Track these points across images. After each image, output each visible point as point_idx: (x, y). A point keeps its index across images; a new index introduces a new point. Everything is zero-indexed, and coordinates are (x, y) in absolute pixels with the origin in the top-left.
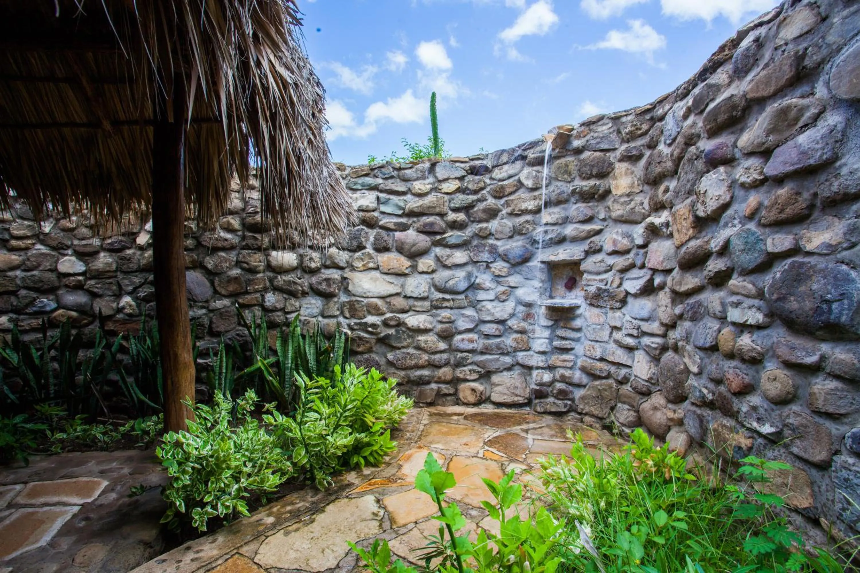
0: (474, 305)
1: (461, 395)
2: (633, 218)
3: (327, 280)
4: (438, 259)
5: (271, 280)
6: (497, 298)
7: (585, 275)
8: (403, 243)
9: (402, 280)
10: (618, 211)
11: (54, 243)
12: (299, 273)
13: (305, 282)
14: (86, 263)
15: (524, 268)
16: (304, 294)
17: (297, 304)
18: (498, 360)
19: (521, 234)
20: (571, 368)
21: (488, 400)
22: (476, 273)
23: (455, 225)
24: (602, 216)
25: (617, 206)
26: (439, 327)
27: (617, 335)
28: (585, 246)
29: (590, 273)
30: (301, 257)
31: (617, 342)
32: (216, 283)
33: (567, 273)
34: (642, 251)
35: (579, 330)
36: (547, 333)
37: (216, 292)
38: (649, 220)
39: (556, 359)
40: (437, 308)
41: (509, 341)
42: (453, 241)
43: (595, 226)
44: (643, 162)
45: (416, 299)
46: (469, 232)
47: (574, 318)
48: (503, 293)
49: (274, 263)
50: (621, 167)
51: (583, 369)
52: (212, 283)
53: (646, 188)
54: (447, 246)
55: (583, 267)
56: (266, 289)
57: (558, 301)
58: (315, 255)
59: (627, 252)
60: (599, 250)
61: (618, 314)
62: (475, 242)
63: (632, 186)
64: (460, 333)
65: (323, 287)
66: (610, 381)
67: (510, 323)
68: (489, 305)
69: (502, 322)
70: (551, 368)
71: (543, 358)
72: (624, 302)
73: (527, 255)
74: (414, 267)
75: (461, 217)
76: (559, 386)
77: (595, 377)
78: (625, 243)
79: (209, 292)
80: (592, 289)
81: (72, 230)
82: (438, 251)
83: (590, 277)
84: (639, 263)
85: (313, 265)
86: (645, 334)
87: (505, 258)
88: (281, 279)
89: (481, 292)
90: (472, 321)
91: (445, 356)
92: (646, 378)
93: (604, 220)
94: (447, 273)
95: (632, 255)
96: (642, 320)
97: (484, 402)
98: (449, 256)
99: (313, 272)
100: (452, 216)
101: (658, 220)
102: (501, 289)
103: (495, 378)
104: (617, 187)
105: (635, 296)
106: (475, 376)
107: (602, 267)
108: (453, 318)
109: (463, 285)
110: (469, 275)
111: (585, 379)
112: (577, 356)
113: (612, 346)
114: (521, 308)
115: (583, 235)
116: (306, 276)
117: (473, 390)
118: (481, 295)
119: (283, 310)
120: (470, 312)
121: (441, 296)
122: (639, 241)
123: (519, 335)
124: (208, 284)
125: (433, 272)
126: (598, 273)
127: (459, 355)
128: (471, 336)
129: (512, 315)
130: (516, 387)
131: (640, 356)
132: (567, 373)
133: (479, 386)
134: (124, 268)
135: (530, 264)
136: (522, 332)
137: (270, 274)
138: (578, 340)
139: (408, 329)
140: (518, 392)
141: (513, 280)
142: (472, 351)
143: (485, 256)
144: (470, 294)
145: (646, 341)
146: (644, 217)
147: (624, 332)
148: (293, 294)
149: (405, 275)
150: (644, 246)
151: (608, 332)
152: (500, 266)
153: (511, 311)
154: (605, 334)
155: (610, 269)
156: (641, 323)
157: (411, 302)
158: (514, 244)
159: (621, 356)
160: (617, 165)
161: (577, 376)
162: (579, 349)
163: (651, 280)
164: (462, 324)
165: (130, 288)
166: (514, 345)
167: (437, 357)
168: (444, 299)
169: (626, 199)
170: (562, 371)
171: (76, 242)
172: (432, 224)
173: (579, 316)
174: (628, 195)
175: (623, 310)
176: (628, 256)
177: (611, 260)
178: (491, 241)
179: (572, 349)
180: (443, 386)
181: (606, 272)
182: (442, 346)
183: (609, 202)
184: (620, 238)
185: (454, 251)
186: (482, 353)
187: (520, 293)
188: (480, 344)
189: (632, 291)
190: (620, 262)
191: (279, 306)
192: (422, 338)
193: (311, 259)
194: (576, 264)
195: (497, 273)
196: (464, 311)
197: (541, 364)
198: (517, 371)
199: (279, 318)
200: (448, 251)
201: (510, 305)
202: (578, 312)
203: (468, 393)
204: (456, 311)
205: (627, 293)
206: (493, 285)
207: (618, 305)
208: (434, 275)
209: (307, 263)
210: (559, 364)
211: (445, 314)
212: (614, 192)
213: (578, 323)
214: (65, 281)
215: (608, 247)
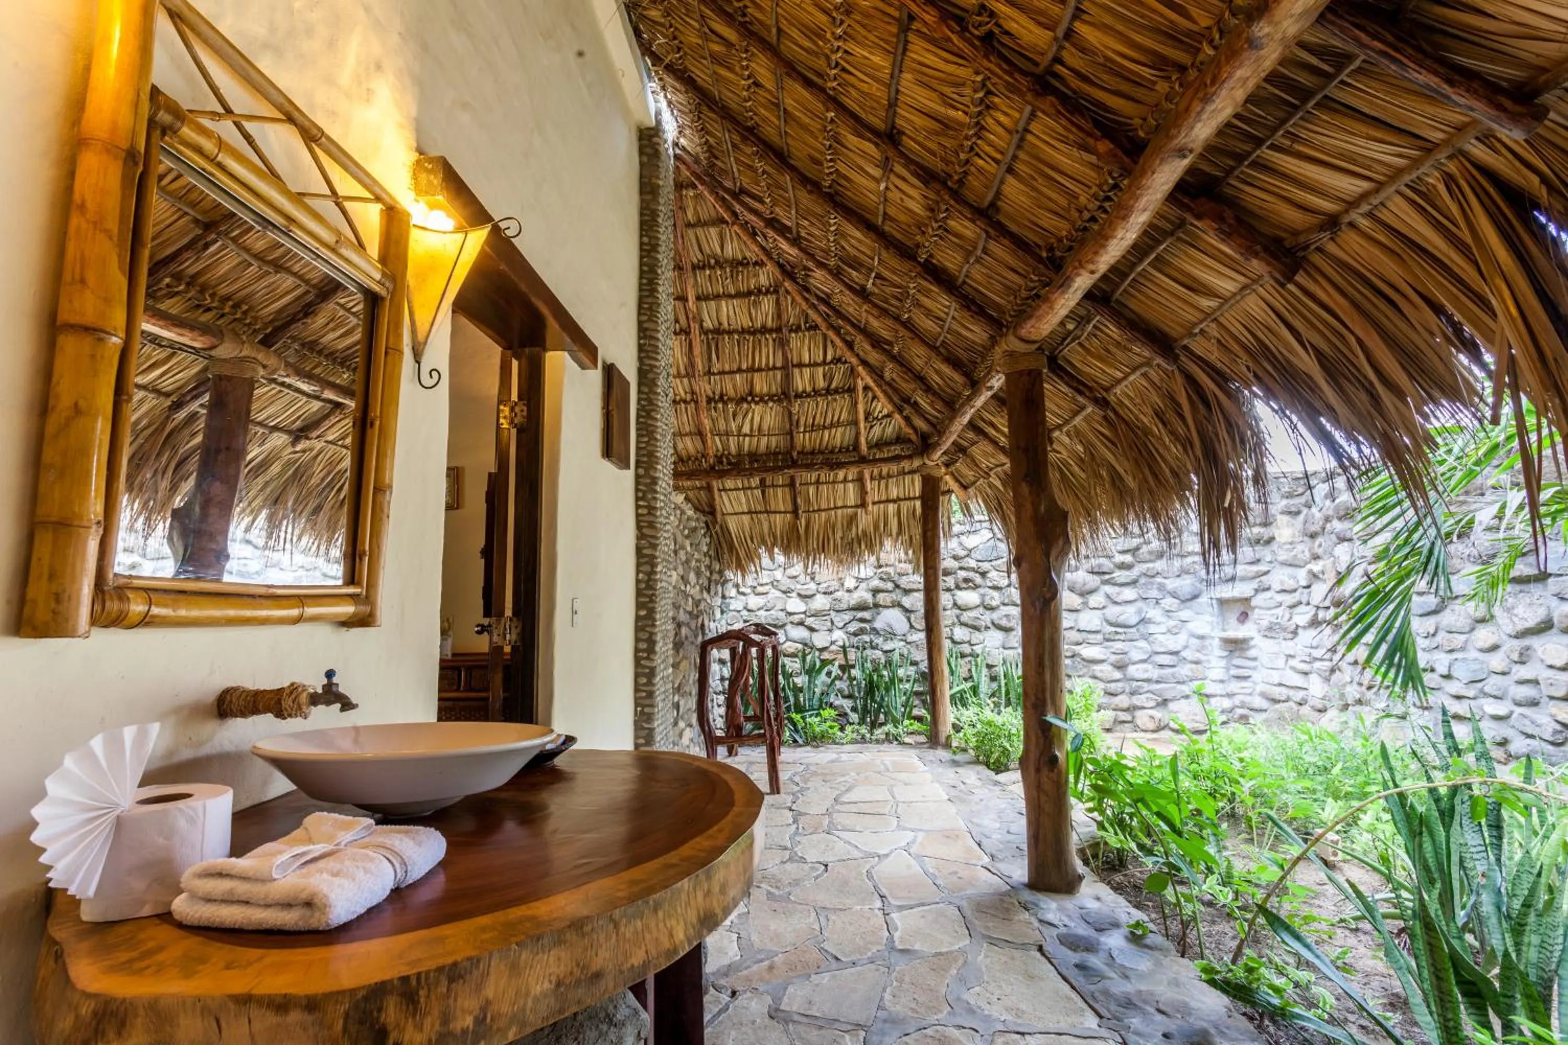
0: (1147, 637)
1: (1139, 722)
2: (1296, 562)
3: (1007, 616)
4: (1108, 596)
5: (958, 617)
6: (1169, 631)
7: (1257, 611)
8: (1075, 583)
9: (1074, 615)
10: (1283, 556)
11: (784, 588)
12: (981, 610)
13: (987, 617)
14: (807, 604)
15: (1194, 603)
16: (987, 628)
17: (981, 637)
18: (1174, 688)
19: (1188, 573)
20: (1250, 694)
21: (1166, 727)
22: (1145, 608)
23: (1123, 566)
24: (1268, 559)
25: (1281, 552)
26: (1113, 658)
27: (1293, 662)
28: (1255, 584)
29: (1261, 608)
30: (983, 596)
31: (1293, 668)
32: (912, 619)
33: (1238, 609)
34: (1306, 591)
35: (1255, 659)
36: (1223, 663)
37: (912, 627)
38: (1309, 566)
39: (1234, 686)
40: (1108, 640)
41: (1184, 670)
42: (1123, 580)
43: (1263, 568)
44: (1301, 517)
45: (1089, 632)
46: (1135, 572)
47: (1248, 649)
48: (1175, 627)
49: (959, 602)
50: (1282, 520)
51: (1264, 695)
52: (909, 619)
53: (1306, 539)
54: (1115, 584)
55: (1254, 603)
56: (954, 624)
57: (1231, 634)
58: (995, 594)
59: (1295, 591)
60: (1268, 589)
61: (1290, 643)
62: (1143, 580)
63: (1294, 536)
64: (1134, 663)
65: (1004, 623)
66: (1291, 704)
67: (1184, 654)
68: (1161, 638)
69: (1176, 653)
70: (1230, 695)
71: (1221, 686)
72: (1295, 633)
73: (1196, 592)
74: (1085, 604)
75: (1128, 558)
76: (1240, 711)
77: (1275, 701)
78: (1291, 584)
79: (906, 626)
80: (1265, 623)
81: (795, 577)
82: (1108, 589)
83: (1262, 612)
84: (1304, 601)
85: (994, 603)
86: (1316, 659)
87: (1174, 595)
88: (966, 617)
89: (1152, 626)
90: (1145, 653)
91: (1120, 685)
92: (1320, 696)
93: (1271, 562)
94: (1116, 609)
95: (1297, 594)
96: (1312, 647)
97: (1163, 728)
98: (1118, 594)
99: (992, 609)
100: (1119, 558)
101: (1316, 567)
102: (1172, 623)
103: (1171, 706)
104: (1280, 536)
105: (1304, 628)
106: (1152, 704)
107: (1272, 603)
108: (1126, 650)
109: (1134, 620)
110: (1139, 611)
111: (1264, 704)
112: (1255, 683)
113: (1289, 673)
114: (1194, 641)
115: (1250, 575)
116: (988, 612)
117: (1152, 717)
118: (1152, 629)
119: (969, 642)
120: (1142, 644)
121: (1113, 629)
122: (1304, 583)
123: (1194, 666)
124: (905, 620)
125: (1104, 608)
126: (1269, 609)
127: (1135, 684)
128: (1145, 666)
129: (1186, 647)
130: (1196, 714)
131: (1314, 678)
132: (1247, 699)
133: (1157, 714)
134: (837, 607)
135: (1199, 600)
136: (1197, 663)
137: (958, 612)
138: (1255, 668)
139: (1084, 660)
140: (1197, 718)
141: (1185, 614)
142: (1148, 680)
143: (1154, 593)
144: (1141, 627)
145: (1318, 665)
146: (1307, 563)
147: (1298, 659)
148: (976, 628)
149: (1077, 611)
150: (1308, 587)
151: (1284, 660)
152: (1168, 602)
153: (1184, 644)
154: (1281, 662)
155: (1280, 605)
156: (1312, 651)
157: (1084, 635)
158: (1183, 583)
159: (1298, 680)
160: (1279, 517)
161: (1258, 702)
162: (1256, 676)
163: (1316, 615)
164: (1136, 655)
165: (841, 625)
166: (1190, 674)
167: (1113, 685)
168: (1117, 633)
169: (1289, 546)
170: (1241, 697)
171: (799, 587)
172: (1100, 566)
173: (1254, 647)
174: (1291, 543)
175: (1296, 640)
176: (1294, 595)
177: (1280, 598)
178: (1159, 579)
179: (1249, 677)
180: (1120, 713)
181: (1276, 607)
182: (1117, 675)
183: (1274, 546)
184: (1286, 579)
185: (1123, 589)
186: (1158, 682)
187: (1190, 626)
188: (1155, 673)
189: (1301, 624)
190: (1289, 599)
191: (966, 639)
192: (1097, 668)
193: (992, 598)
194: (1247, 600)
195: (1168, 608)
196: (1135, 643)
197: (1219, 692)
198: (1195, 699)
199: (966, 649)
200: (1117, 589)
201: (1182, 638)
202: (1252, 643)
203: (1146, 719)
204: (1128, 643)
205: (1297, 626)
206: (1164, 619)
207: (1290, 636)
208: (1104, 611)
209: (988, 601)
210: (1236, 691)
211: (1119, 646)
212: (1278, 539)
213: (1252, 653)
214: (792, 618)
215: (1276, 586)
